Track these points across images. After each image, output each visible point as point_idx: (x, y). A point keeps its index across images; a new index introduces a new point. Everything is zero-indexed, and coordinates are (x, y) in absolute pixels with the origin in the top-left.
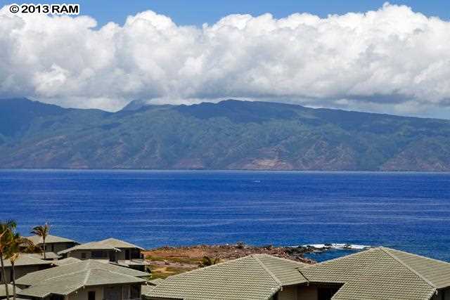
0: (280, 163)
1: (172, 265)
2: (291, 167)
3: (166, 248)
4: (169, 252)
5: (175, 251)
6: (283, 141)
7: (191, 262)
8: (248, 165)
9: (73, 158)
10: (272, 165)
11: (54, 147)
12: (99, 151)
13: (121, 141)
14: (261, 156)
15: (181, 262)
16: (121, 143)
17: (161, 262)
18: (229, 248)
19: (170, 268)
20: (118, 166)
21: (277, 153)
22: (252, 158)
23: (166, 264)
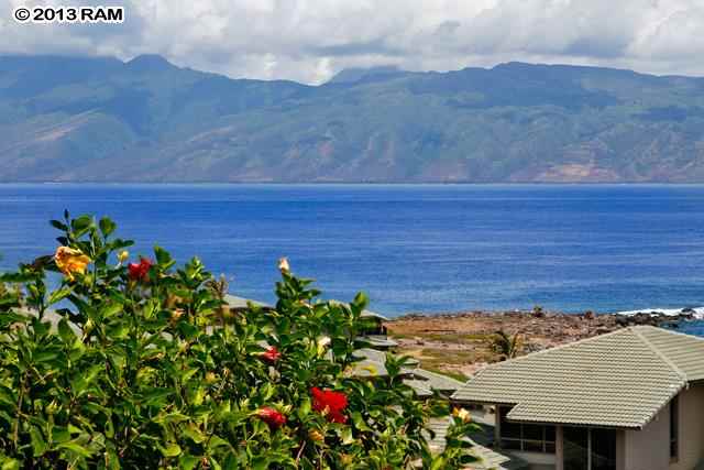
0: (597, 171)
1: (429, 345)
2: (617, 177)
3: (415, 317)
4: (420, 324)
5: (430, 322)
6: (603, 134)
7: (460, 340)
8: (544, 175)
9: (249, 164)
10: (584, 173)
11: (216, 145)
12: (293, 152)
13: (327, 135)
14: (565, 159)
15: (443, 340)
16: (328, 139)
17: (412, 341)
18: (521, 317)
19: (429, 350)
20: (323, 178)
21: (593, 154)
22: (550, 163)
23: (419, 344)
